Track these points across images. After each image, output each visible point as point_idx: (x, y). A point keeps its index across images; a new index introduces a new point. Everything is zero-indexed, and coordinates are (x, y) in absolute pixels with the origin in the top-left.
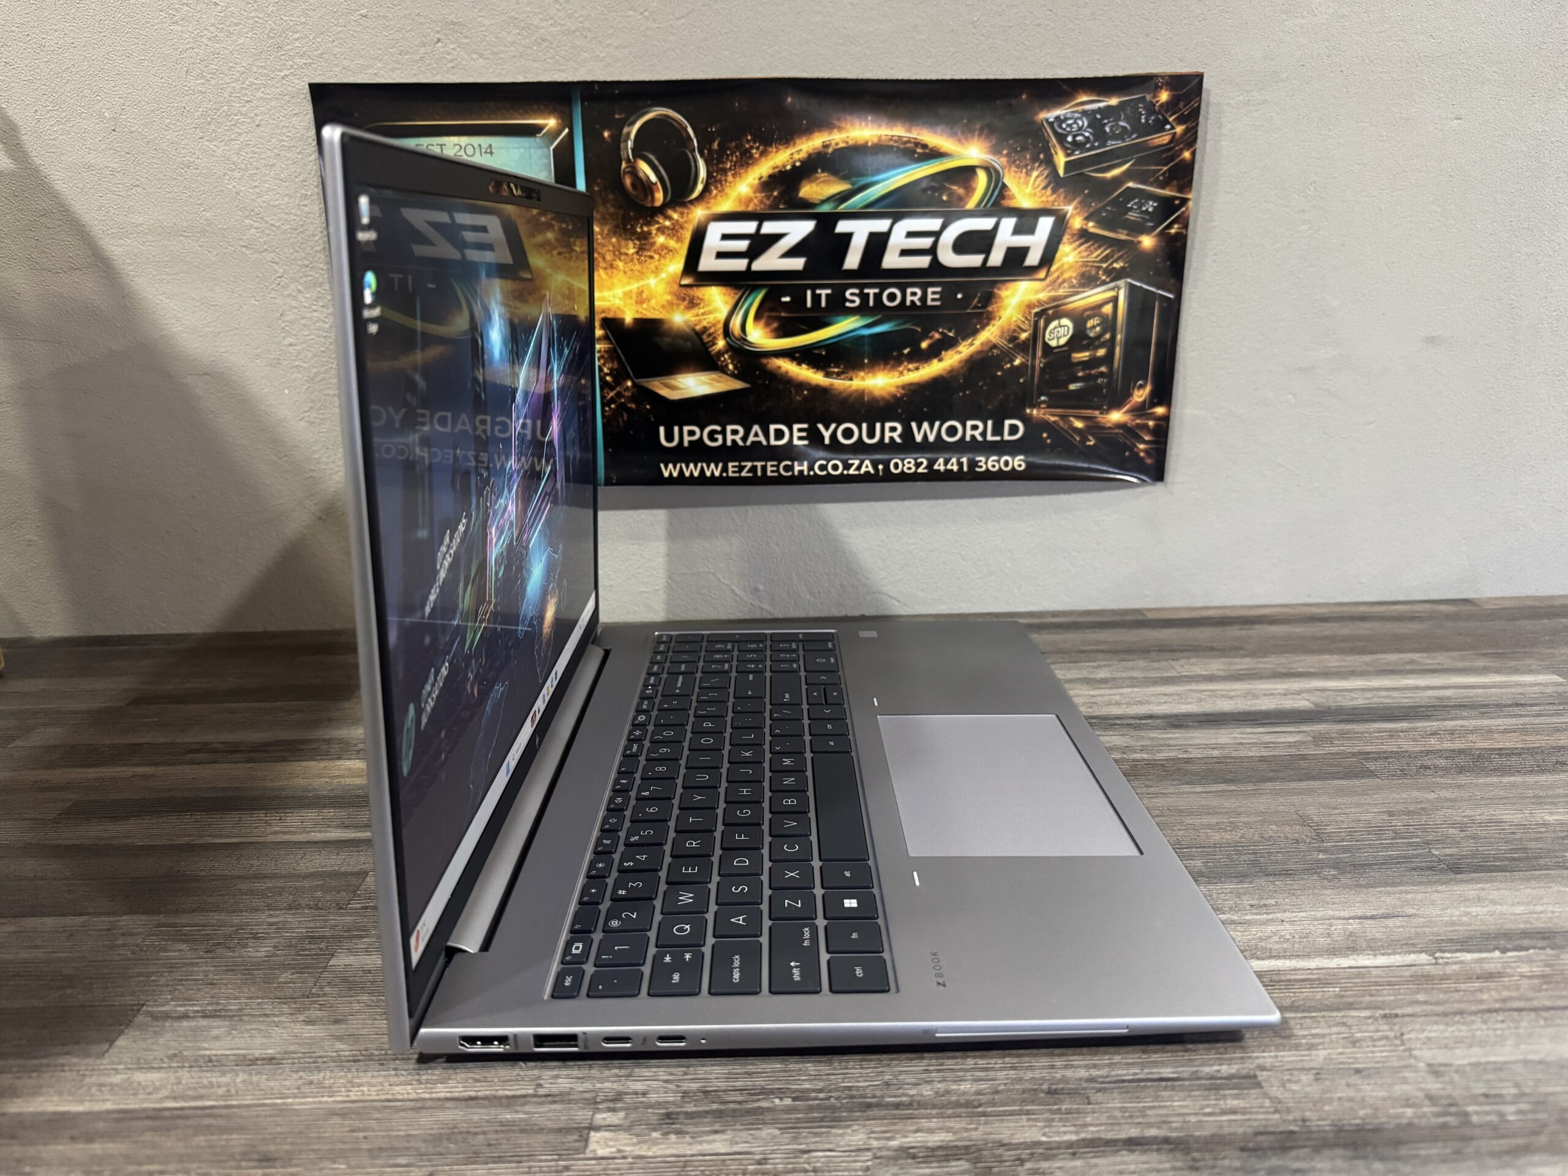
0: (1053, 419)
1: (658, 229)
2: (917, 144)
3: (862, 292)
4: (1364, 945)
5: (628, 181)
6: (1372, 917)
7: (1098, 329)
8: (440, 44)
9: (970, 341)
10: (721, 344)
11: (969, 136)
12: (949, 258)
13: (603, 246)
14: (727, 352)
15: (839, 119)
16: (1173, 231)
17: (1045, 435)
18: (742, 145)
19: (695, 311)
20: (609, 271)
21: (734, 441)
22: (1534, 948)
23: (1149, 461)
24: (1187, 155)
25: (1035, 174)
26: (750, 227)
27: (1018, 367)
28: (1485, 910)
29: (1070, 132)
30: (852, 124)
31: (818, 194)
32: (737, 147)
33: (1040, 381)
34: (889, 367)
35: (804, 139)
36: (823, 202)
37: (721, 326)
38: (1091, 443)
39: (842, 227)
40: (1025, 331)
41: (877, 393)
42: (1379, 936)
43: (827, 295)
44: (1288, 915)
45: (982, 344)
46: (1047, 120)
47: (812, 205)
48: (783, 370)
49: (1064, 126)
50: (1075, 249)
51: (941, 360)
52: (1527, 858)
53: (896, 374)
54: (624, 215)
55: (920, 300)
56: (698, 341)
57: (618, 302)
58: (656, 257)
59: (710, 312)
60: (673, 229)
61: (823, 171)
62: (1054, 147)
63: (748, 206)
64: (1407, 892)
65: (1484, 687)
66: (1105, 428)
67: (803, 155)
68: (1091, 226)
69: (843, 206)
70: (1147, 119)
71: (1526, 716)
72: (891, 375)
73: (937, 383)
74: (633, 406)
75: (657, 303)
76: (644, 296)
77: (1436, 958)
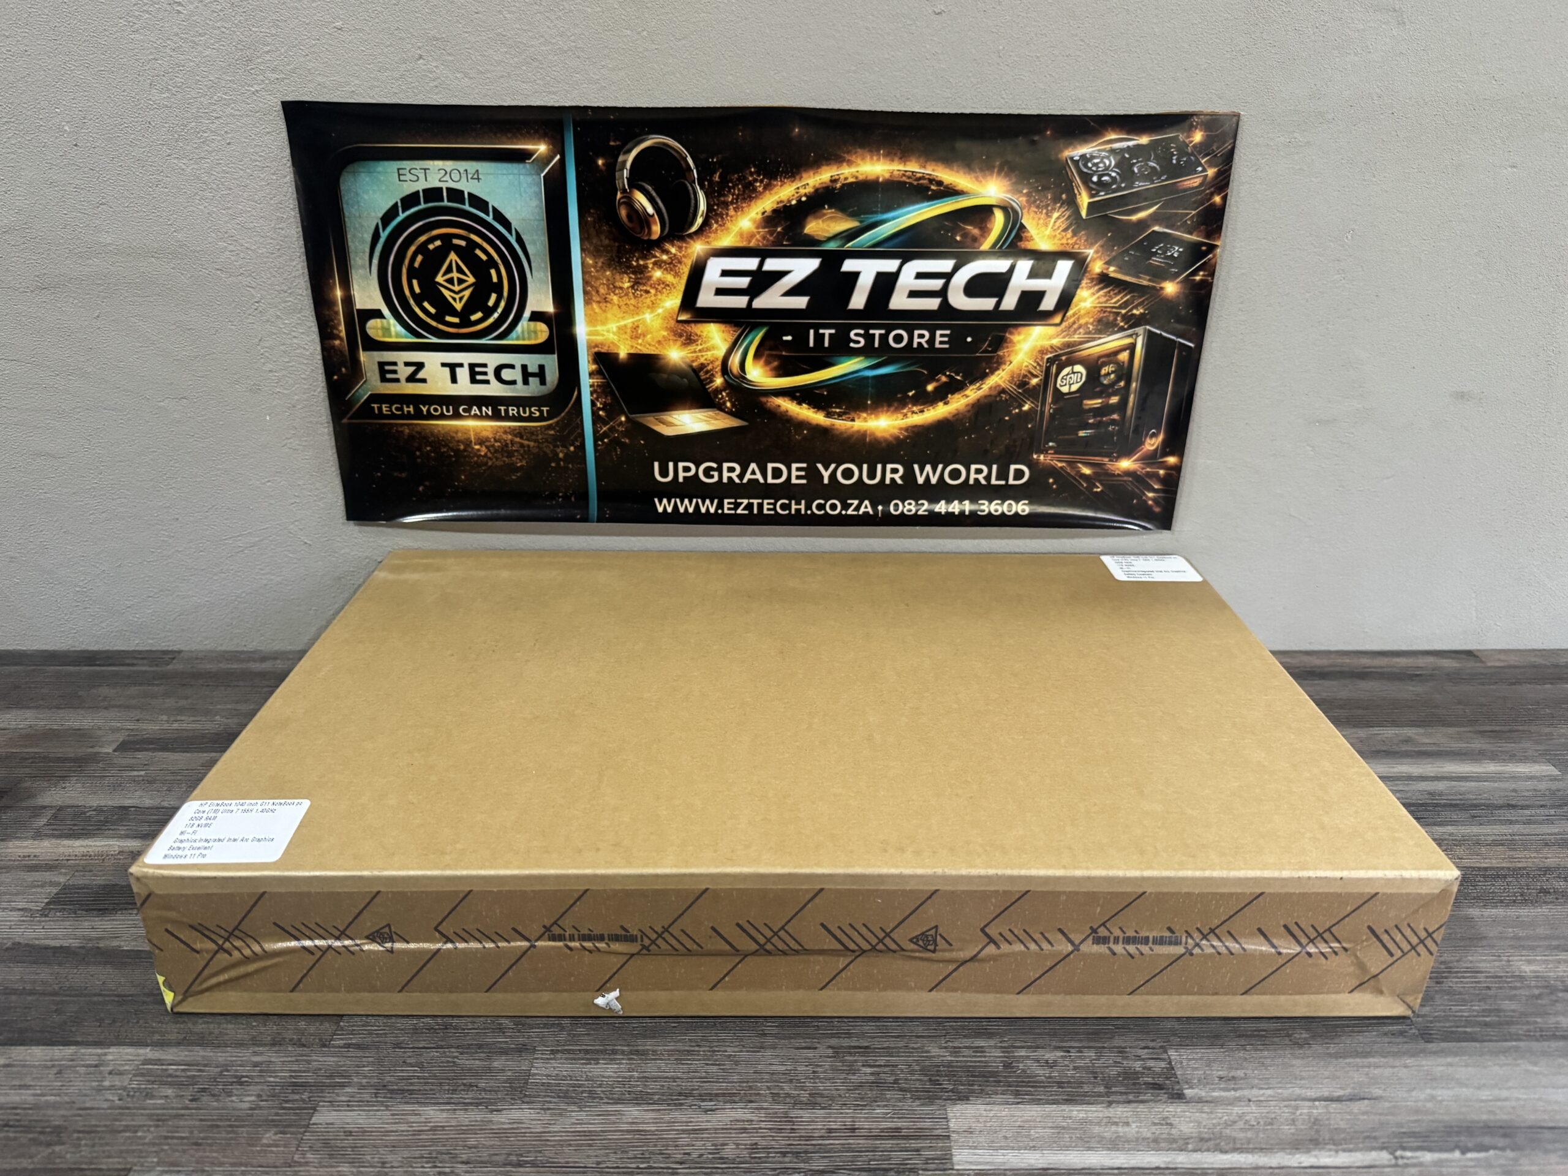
0: (1060, 465)
1: (655, 263)
2: (931, 181)
3: (867, 332)
4: (1327, 1137)
5: (623, 212)
6: (1338, 1100)
7: (1112, 376)
8: (421, 61)
9: (978, 385)
10: (719, 381)
11: (987, 173)
12: (959, 300)
13: (597, 279)
14: (724, 390)
15: (848, 152)
16: (1198, 278)
17: (1051, 481)
18: (745, 178)
19: (692, 347)
20: (603, 305)
21: (730, 478)
22: (1495, 1148)
23: (1157, 510)
24: (1217, 199)
25: (1056, 215)
26: (751, 264)
27: (1027, 413)
28: (1451, 1093)
29: (1097, 171)
30: (863, 159)
31: (823, 230)
32: (739, 179)
33: (1047, 428)
34: (892, 409)
35: (811, 173)
36: (830, 239)
37: (719, 363)
38: (1099, 490)
39: (849, 266)
40: (1036, 376)
41: (879, 434)
42: (1342, 1125)
43: (830, 335)
44: (1255, 1092)
45: (990, 388)
46: (1072, 158)
47: (818, 242)
48: (783, 408)
49: (1090, 165)
50: (1094, 294)
51: (946, 403)
52: (1500, 1024)
53: (900, 416)
54: (618, 247)
55: (927, 342)
56: (696, 379)
57: (612, 337)
58: (653, 291)
59: (708, 349)
60: (669, 264)
61: (830, 208)
62: (1078, 187)
63: (750, 242)
64: (1377, 1067)
65: (1478, 778)
66: (1114, 475)
67: (809, 190)
68: (1112, 271)
69: (850, 244)
70: (1178, 160)
71: (1517, 822)
72: (895, 417)
73: (942, 426)
74: (627, 441)
75: (653, 338)
76: (639, 332)
77: (1396, 1158)
